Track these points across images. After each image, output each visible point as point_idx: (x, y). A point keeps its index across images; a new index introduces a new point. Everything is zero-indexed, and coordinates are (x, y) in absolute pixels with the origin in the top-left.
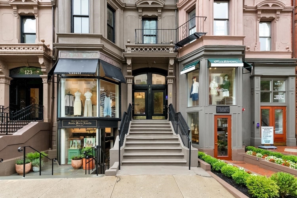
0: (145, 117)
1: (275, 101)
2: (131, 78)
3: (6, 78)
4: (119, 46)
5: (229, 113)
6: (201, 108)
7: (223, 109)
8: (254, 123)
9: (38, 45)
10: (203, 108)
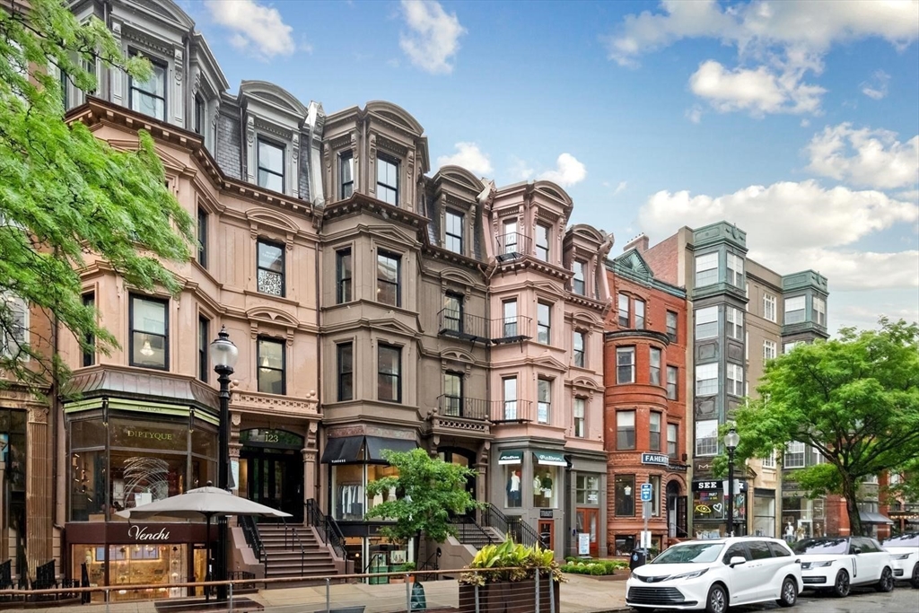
8: (570, 529)
10: (527, 511)
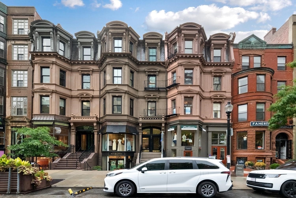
0: (149, 151)
1: (220, 144)
2: (141, 132)
3: (75, 132)
4: (135, 117)
5: (191, 150)
6: (177, 148)
7: (188, 148)
9: (94, 117)
